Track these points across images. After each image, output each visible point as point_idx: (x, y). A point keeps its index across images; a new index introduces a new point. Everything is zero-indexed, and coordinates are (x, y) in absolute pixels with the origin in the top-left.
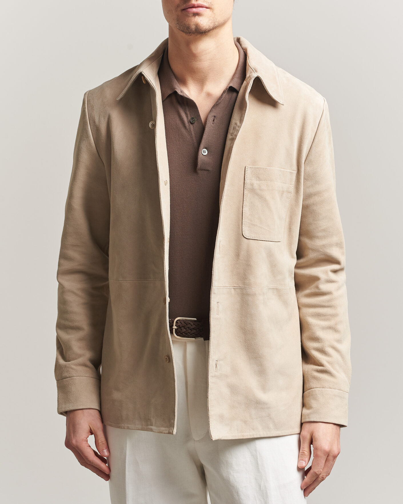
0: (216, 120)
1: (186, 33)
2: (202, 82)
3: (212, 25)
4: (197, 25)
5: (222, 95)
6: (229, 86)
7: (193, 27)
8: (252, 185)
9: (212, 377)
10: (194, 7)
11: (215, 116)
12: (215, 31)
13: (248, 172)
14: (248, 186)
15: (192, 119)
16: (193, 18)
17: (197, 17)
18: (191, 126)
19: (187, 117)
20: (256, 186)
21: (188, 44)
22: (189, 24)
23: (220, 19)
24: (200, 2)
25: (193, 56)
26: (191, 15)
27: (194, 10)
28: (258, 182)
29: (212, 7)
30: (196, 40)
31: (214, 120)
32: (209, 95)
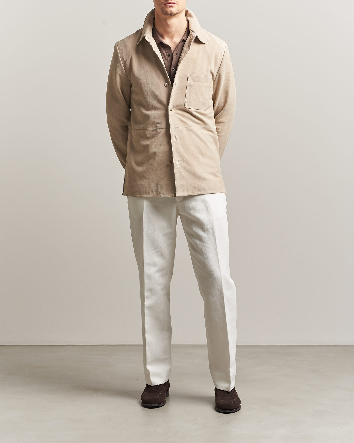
0: (177, 55)
1: (165, 15)
2: (172, 38)
3: (177, 12)
4: (171, 11)
5: (179, 43)
6: (182, 39)
7: (169, 12)
8: (191, 84)
9: (176, 168)
10: (170, 3)
11: (177, 53)
12: (178, 14)
13: (189, 77)
14: (188, 84)
15: (169, 54)
16: (169, 8)
17: (171, 8)
18: (168, 58)
19: (166, 54)
20: (192, 84)
21: (166, 20)
22: (167, 11)
23: (181, 9)
24: (173, 1)
25: (169, 26)
26: (169, 7)
27: (170, 4)
28: (193, 82)
29: (178, 3)
30: (169, 18)
31: (176, 55)
32: (175, 43)
